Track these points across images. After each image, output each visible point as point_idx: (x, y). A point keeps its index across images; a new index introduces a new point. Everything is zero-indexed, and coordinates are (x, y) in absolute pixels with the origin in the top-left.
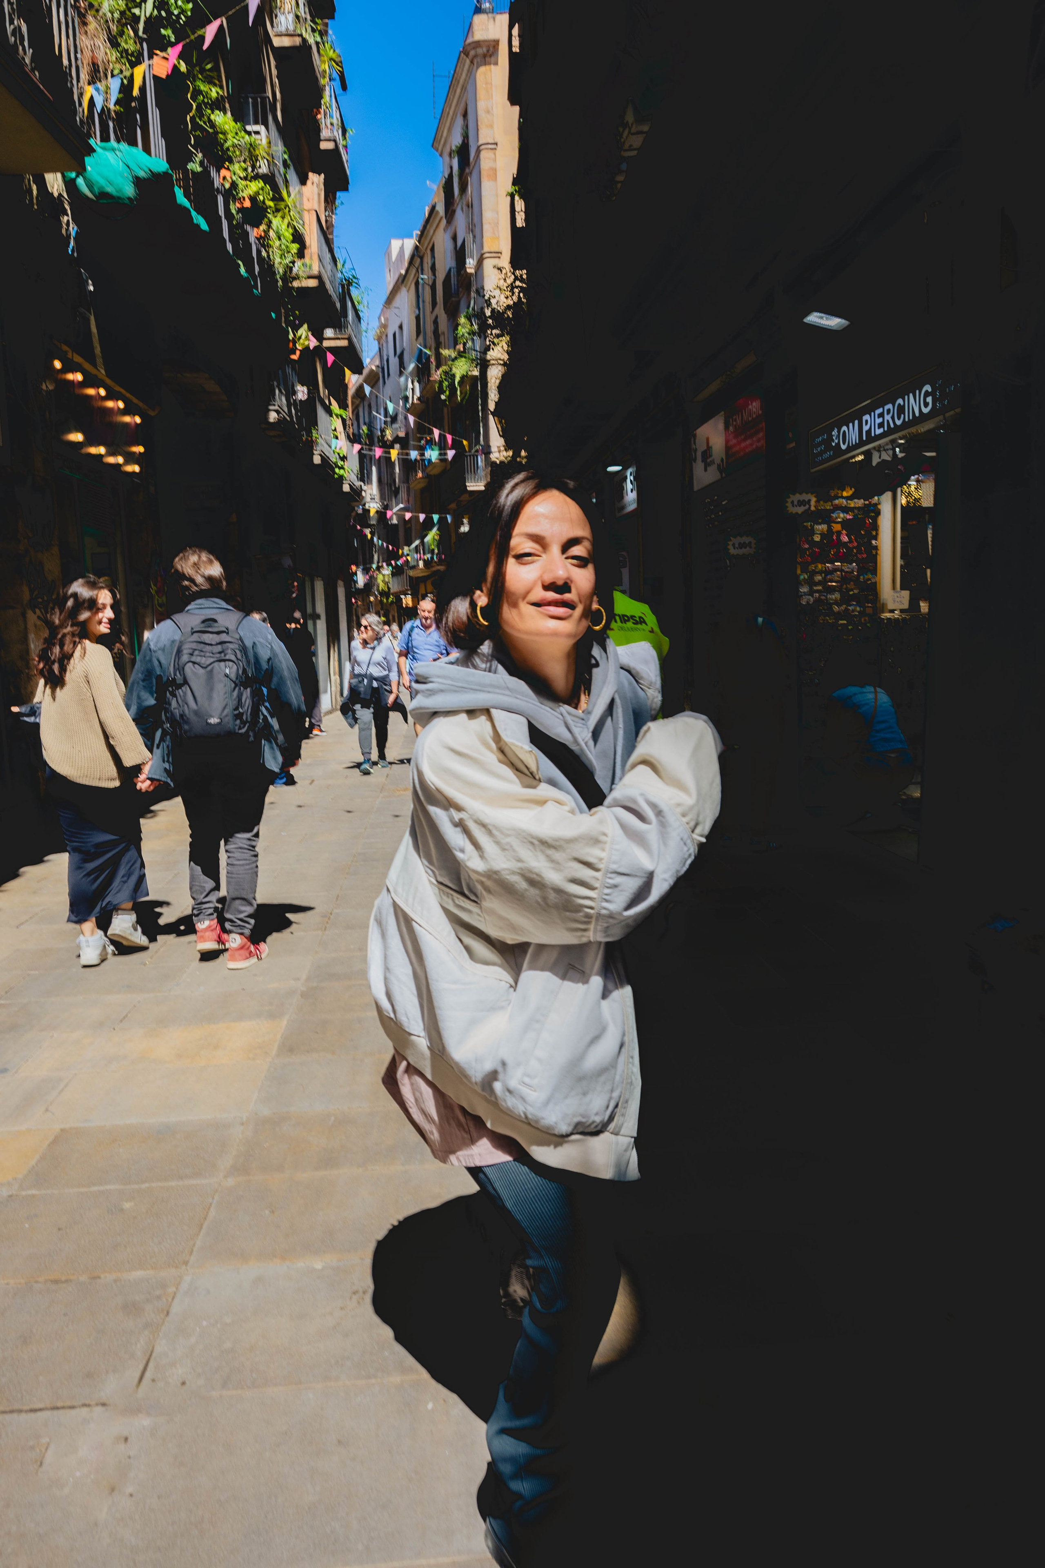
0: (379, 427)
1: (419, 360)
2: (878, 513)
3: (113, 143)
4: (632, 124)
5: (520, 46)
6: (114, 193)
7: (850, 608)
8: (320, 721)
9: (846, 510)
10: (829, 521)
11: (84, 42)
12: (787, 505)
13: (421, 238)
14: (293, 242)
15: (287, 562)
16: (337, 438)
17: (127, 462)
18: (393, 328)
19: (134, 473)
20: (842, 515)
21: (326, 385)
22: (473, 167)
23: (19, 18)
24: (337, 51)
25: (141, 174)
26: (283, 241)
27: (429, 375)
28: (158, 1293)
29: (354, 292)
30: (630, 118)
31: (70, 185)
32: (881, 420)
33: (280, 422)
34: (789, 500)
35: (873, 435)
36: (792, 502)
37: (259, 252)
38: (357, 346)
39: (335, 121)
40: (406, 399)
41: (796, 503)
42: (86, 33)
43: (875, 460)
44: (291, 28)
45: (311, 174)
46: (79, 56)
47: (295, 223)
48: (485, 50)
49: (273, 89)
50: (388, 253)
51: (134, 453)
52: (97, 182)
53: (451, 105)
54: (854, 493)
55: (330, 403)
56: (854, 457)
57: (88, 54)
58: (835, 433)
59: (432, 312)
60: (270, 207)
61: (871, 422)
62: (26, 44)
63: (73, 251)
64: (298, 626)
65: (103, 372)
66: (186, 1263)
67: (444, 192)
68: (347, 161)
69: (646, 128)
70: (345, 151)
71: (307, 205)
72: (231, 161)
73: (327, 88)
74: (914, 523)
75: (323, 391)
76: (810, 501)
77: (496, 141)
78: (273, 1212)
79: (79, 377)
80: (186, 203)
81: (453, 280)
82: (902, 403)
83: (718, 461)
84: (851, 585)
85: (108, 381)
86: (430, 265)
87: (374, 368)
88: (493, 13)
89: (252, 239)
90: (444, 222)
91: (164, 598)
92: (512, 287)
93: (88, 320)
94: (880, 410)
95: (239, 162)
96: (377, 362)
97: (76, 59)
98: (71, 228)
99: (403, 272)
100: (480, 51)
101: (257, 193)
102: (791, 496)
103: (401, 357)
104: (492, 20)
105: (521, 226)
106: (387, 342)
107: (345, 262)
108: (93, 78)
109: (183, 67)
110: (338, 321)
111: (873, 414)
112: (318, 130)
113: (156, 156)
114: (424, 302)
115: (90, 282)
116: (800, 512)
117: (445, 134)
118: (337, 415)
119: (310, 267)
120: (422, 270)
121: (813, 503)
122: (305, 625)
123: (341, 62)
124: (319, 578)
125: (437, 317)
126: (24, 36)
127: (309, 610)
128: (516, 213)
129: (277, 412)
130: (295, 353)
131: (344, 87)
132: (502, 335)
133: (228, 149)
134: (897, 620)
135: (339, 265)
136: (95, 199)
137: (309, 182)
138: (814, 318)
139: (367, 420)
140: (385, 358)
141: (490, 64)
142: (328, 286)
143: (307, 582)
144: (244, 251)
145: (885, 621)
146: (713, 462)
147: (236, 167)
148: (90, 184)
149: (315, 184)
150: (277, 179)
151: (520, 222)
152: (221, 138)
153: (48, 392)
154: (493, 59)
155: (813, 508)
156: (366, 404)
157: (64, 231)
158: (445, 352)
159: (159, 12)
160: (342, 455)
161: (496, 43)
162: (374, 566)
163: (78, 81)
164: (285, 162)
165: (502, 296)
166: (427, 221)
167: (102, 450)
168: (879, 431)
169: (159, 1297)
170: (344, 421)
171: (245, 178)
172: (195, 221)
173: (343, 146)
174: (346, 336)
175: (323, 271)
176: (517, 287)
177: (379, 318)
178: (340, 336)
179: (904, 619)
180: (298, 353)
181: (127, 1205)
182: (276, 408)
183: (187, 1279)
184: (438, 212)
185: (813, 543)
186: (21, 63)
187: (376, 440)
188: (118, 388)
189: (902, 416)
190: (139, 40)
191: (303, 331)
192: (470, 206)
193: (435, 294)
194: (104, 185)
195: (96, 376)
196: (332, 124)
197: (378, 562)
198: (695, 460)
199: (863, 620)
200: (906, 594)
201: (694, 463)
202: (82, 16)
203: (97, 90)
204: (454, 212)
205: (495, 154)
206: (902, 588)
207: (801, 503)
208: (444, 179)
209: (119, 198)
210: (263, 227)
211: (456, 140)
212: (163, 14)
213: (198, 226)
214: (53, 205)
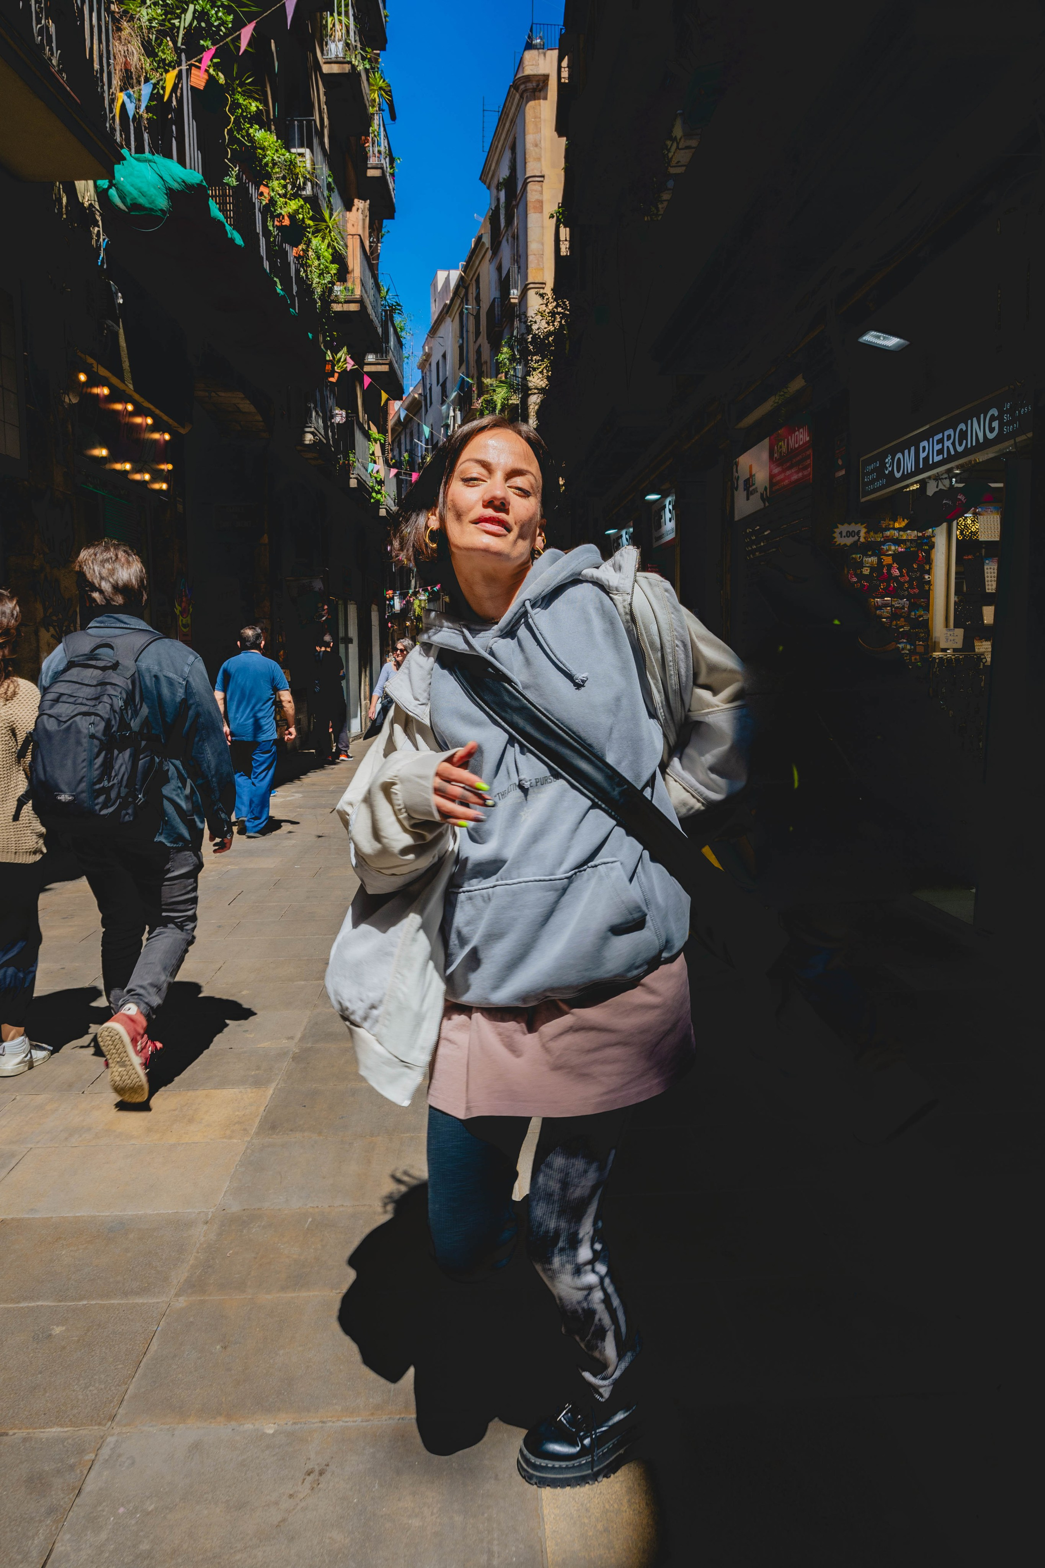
0: (420, 455)
1: (461, 388)
2: (932, 546)
3: (147, 155)
4: (680, 139)
5: (569, 78)
6: (147, 205)
7: (900, 646)
8: (347, 747)
9: (897, 542)
10: (879, 553)
11: (117, 47)
12: (835, 535)
13: (466, 269)
14: (332, 262)
15: (318, 585)
16: (375, 462)
17: (154, 480)
18: (436, 357)
19: (160, 491)
20: (893, 548)
21: (365, 411)
22: (520, 199)
23: (46, 18)
24: (387, 81)
25: (175, 186)
26: (322, 261)
27: (471, 404)
28: (72, 1461)
29: (397, 319)
30: (678, 132)
31: (102, 195)
32: (940, 446)
33: (314, 444)
34: (837, 531)
35: (931, 462)
36: (841, 533)
37: (297, 272)
38: (398, 372)
39: (382, 149)
40: (447, 426)
41: (844, 534)
42: (120, 39)
43: (931, 490)
44: (341, 55)
45: (356, 201)
46: (111, 61)
47: (335, 244)
48: (534, 84)
49: (321, 115)
50: (434, 284)
51: (163, 470)
52: (131, 193)
53: (500, 138)
54: (907, 525)
55: (369, 428)
56: (907, 486)
57: (121, 60)
58: (888, 460)
59: (475, 342)
60: (310, 227)
61: (929, 449)
62: (54, 45)
63: (102, 262)
64: (329, 650)
65: (131, 386)
66: (113, 1418)
67: (490, 223)
68: (394, 189)
69: (694, 143)
70: (392, 180)
71: (351, 230)
72: (269, 177)
73: (376, 117)
74: (970, 557)
75: (362, 415)
76: (859, 532)
77: (543, 174)
78: (225, 1348)
79: (106, 391)
80: (220, 216)
81: (497, 310)
82: (964, 429)
83: (761, 490)
84: (902, 622)
85: (137, 397)
86: (474, 295)
87: (416, 396)
88: (543, 49)
89: (291, 259)
90: (490, 253)
91: (189, 618)
92: (553, 314)
93: (117, 334)
94: (940, 436)
95: (277, 179)
96: (420, 391)
97: (109, 64)
98: (101, 240)
99: (448, 302)
100: (530, 86)
101: (297, 212)
102: (839, 526)
103: (444, 386)
104: (542, 56)
105: (565, 254)
106: (430, 371)
107: (388, 290)
108: (125, 84)
109: (222, 79)
110: (379, 346)
111: (931, 439)
112: (366, 158)
113: (191, 168)
114: (467, 331)
115: (120, 294)
116: (848, 544)
117: (493, 168)
118: (376, 440)
119: (353, 290)
120: (467, 300)
121: (862, 534)
122: (336, 649)
123: (390, 91)
124: (352, 602)
125: (480, 346)
126: (51, 36)
127: (341, 634)
128: (561, 243)
129: (312, 433)
130: (333, 376)
131: (393, 117)
132: (542, 360)
133: (266, 164)
134: (949, 660)
135: (383, 293)
136: (126, 210)
137: (354, 209)
138: (871, 338)
139: (408, 448)
140: (428, 386)
141: (539, 99)
142: (370, 310)
143: (340, 606)
144: (282, 270)
145: (937, 661)
146: (755, 491)
147: (275, 184)
148: (122, 196)
149: (360, 211)
150: (320, 202)
151: (564, 250)
152: (260, 154)
153: (71, 405)
154: (542, 94)
155: (862, 540)
156: (408, 431)
157: (94, 242)
158: (487, 381)
159: (199, 23)
160: (378, 479)
161: (546, 77)
162: (411, 591)
163: (110, 87)
164: (329, 184)
165: (544, 322)
166: (473, 252)
167: (128, 466)
168: (937, 459)
169: (72, 1467)
170: (383, 446)
171: (284, 196)
172: (229, 236)
173: (390, 173)
174: (387, 362)
175: (365, 296)
176: (559, 313)
177: (423, 347)
178: (381, 361)
179: (957, 660)
180: (336, 375)
181: (57, 1330)
182: (312, 430)
183: (111, 1440)
184: (483, 243)
185: (861, 577)
186: (47, 63)
187: (417, 467)
188: (146, 404)
189: (965, 441)
190: (177, 49)
191: (342, 354)
192: (515, 237)
193: (479, 323)
194: (136, 196)
195: (124, 391)
196: (379, 152)
197: (415, 588)
198: (737, 489)
199: (913, 658)
200: (960, 632)
201: (735, 492)
202: (116, 21)
203: (129, 96)
204: (500, 243)
205: (542, 186)
206: (956, 626)
207: (850, 534)
208: (491, 212)
209: (151, 209)
210: (302, 246)
211: (504, 172)
212: (203, 25)
213: (232, 240)
214: (84, 215)
